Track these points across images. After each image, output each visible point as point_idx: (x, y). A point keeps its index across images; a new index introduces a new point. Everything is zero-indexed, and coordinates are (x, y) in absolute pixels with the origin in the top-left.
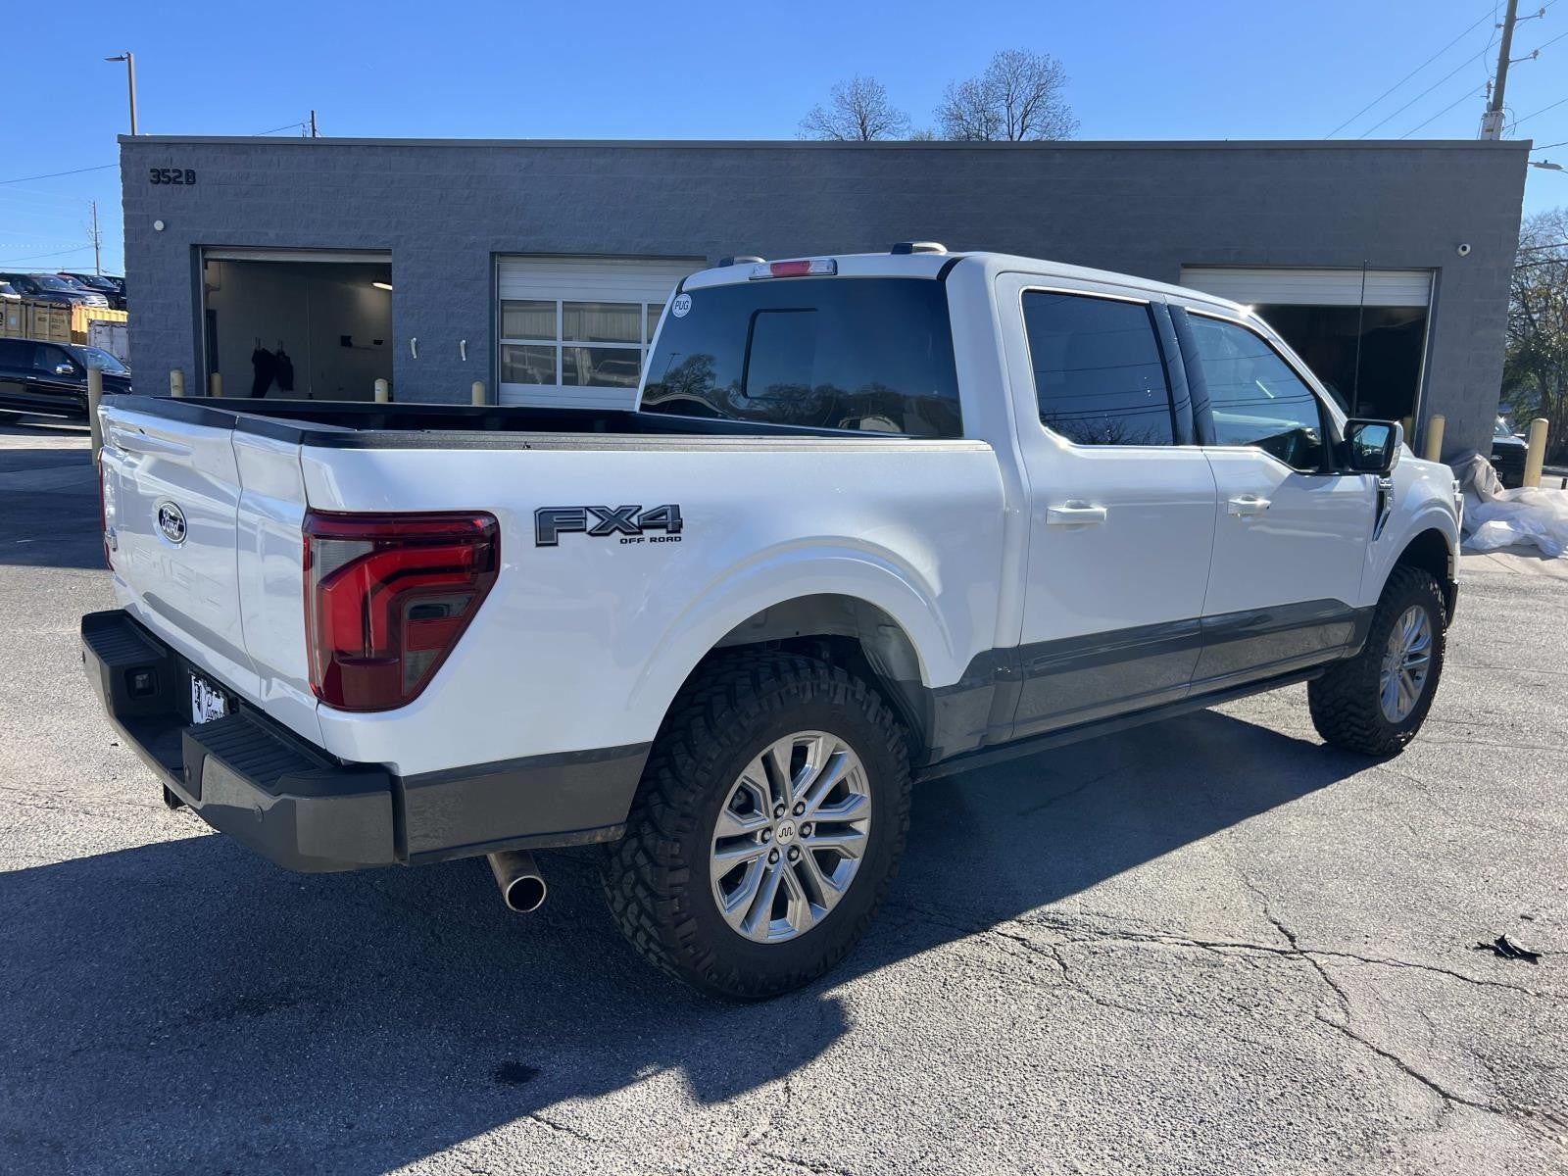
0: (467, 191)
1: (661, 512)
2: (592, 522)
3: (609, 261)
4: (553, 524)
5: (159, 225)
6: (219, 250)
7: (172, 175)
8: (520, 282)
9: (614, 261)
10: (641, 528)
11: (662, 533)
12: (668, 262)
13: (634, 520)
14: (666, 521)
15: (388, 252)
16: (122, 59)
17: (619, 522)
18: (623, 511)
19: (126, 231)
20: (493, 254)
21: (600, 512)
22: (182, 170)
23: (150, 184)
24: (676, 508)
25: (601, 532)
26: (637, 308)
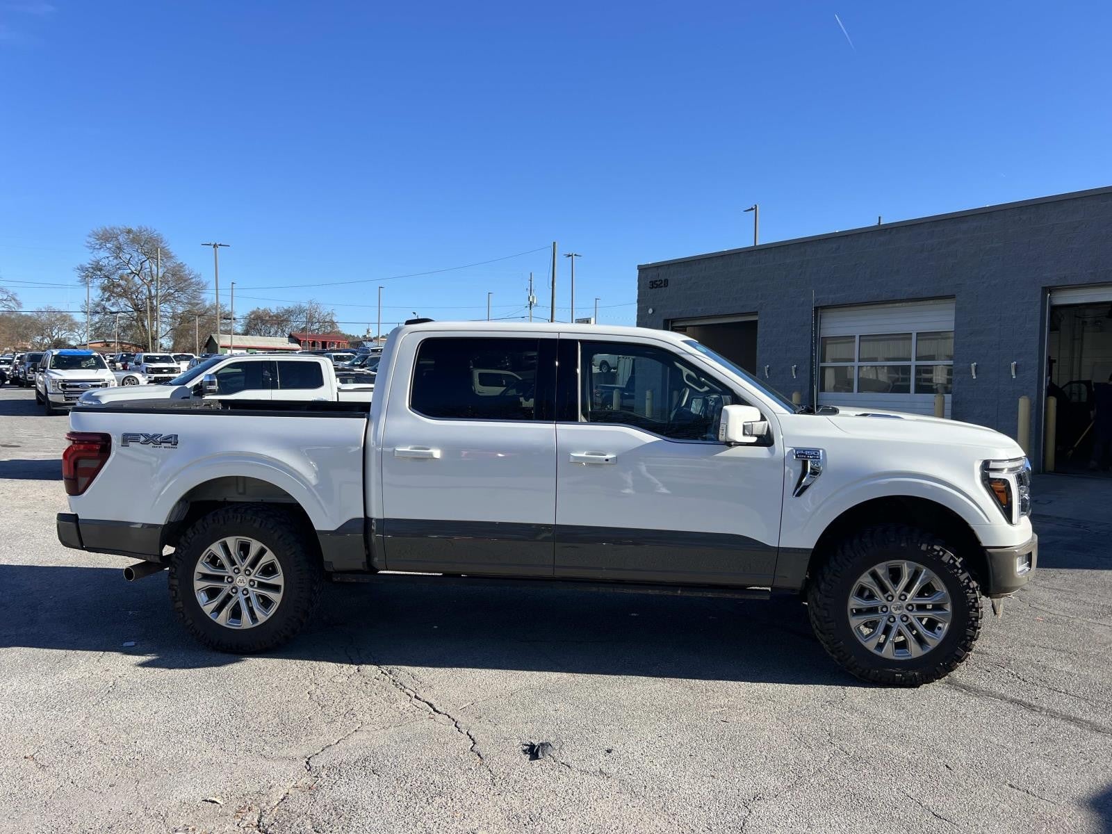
0: (800, 271)
1: (170, 437)
2: (142, 439)
3: (890, 305)
4: (128, 438)
5: (650, 311)
6: (678, 321)
7: (658, 283)
8: (835, 325)
9: (894, 305)
10: (161, 442)
11: (170, 445)
12: (931, 302)
13: (159, 439)
14: (172, 440)
15: (755, 313)
16: (752, 209)
17: (151, 439)
18: (155, 436)
19: (638, 315)
20: (816, 308)
21: (146, 435)
22: (663, 280)
23: (649, 290)
24: (176, 436)
25: (146, 443)
26: (908, 336)
